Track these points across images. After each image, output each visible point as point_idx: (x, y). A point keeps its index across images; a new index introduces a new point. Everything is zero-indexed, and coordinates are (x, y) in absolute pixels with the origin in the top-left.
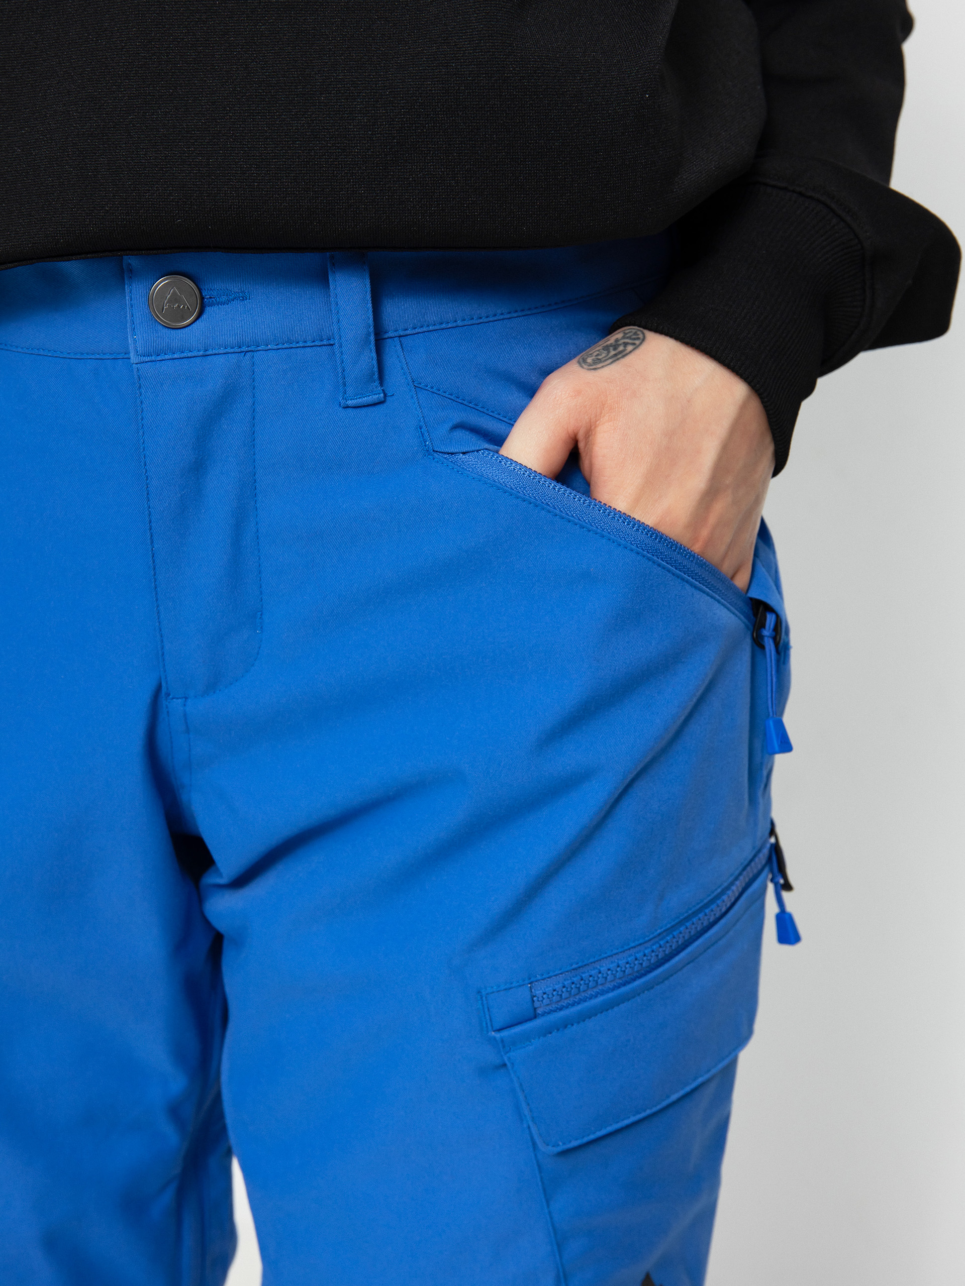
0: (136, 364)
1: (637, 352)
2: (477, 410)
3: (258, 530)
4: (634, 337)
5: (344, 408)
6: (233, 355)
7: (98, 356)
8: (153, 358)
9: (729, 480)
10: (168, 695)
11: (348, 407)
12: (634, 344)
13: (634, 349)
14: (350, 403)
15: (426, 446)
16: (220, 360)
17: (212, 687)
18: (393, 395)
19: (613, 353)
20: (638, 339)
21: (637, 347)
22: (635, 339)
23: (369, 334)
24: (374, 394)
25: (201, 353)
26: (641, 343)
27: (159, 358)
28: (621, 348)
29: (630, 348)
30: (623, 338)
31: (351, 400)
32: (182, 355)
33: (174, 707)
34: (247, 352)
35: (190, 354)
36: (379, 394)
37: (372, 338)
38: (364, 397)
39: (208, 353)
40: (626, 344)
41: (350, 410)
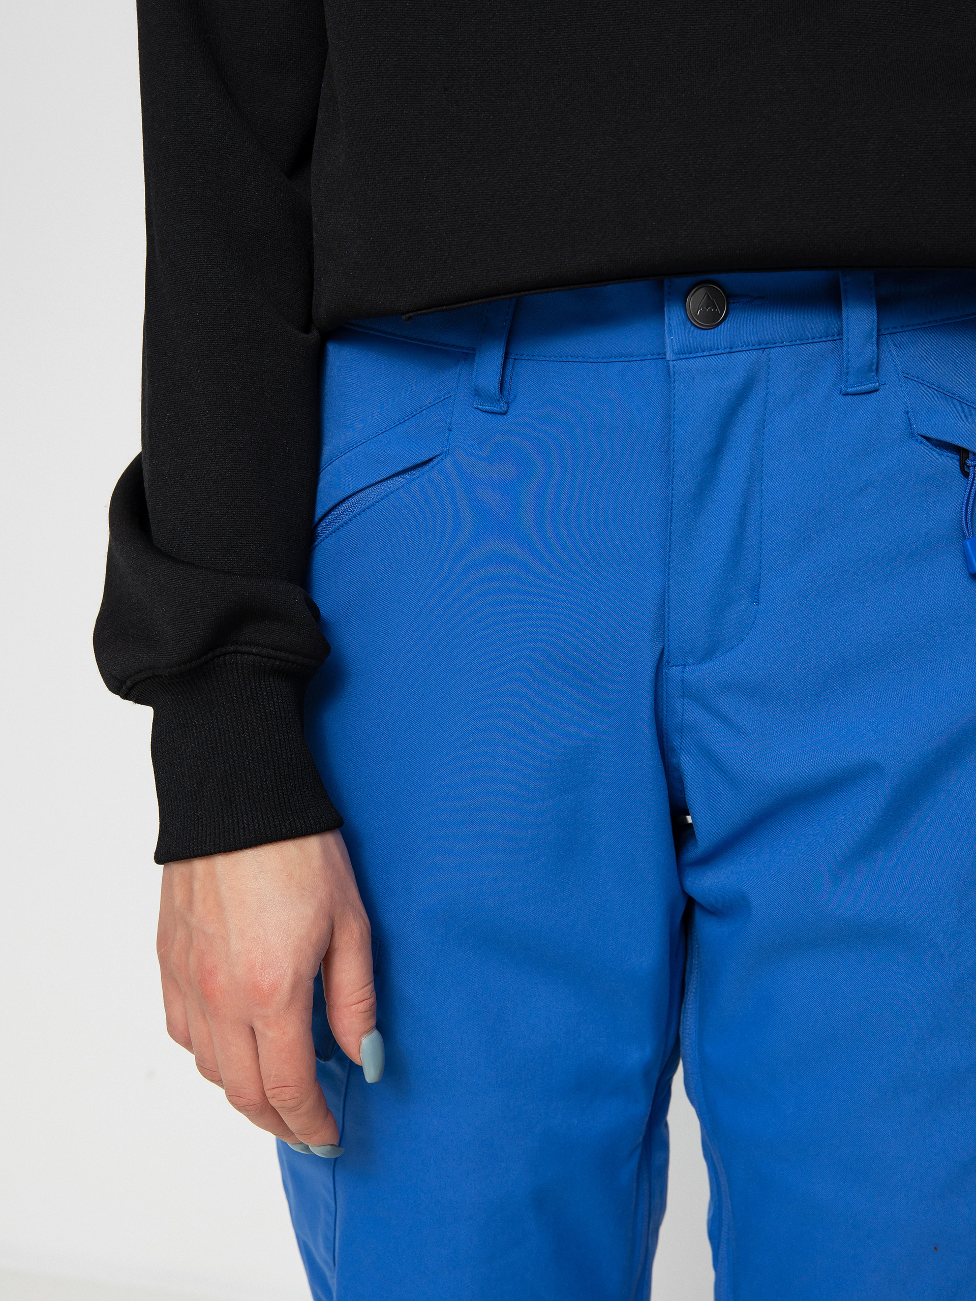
0: (672, 361)
2: (955, 399)
3: (762, 510)
5: (844, 395)
6: (755, 352)
7: (627, 359)
8: (687, 356)
10: (668, 662)
11: (848, 394)
14: (850, 390)
15: (911, 429)
16: (743, 355)
17: (709, 654)
18: (885, 384)
23: (873, 329)
24: (871, 383)
25: (727, 350)
27: (691, 356)
31: (851, 387)
32: (711, 353)
33: (674, 673)
34: (765, 348)
35: (717, 352)
36: (875, 383)
37: (875, 333)
38: (863, 385)
39: (734, 350)
41: (849, 397)
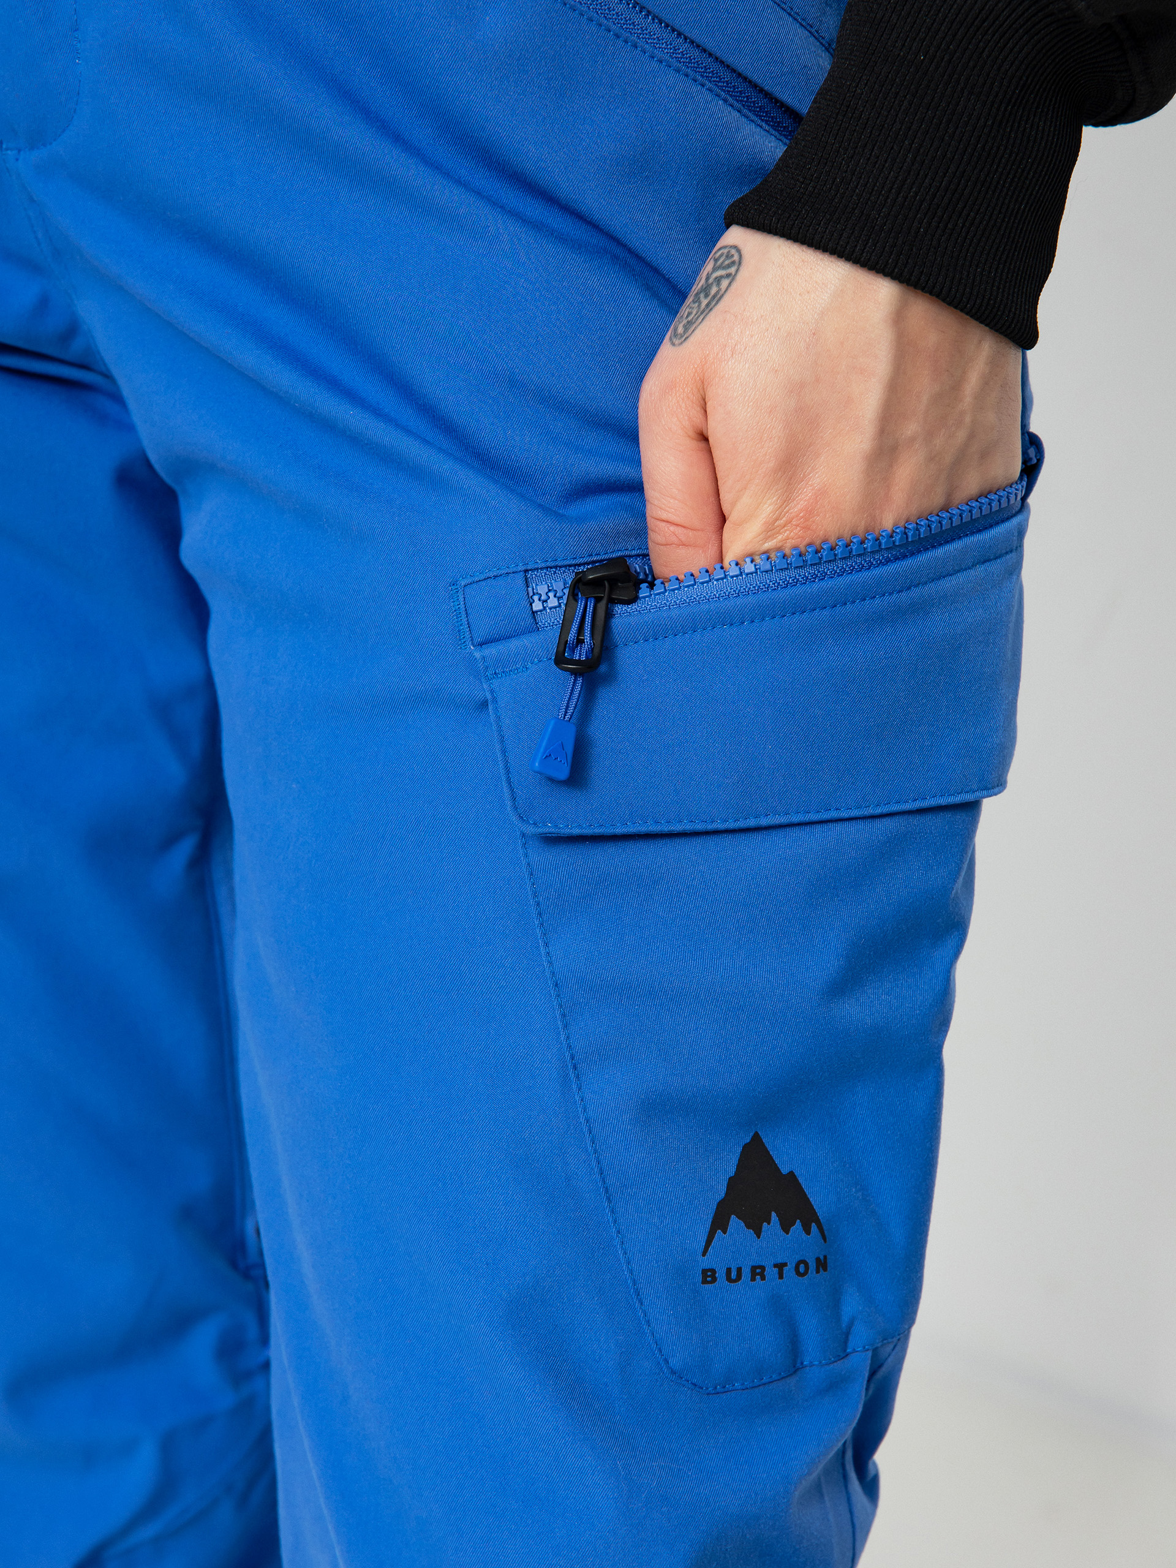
1: (734, 285)
4: (727, 262)
9: (911, 428)
12: (728, 275)
13: (730, 284)
19: (705, 302)
20: (733, 263)
21: (731, 277)
22: (729, 266)
26: (737, 271)
28: (714, 290)
29: (725, 283)
30: (715, 269)
33: (10, 159)
40: (718, 280)
